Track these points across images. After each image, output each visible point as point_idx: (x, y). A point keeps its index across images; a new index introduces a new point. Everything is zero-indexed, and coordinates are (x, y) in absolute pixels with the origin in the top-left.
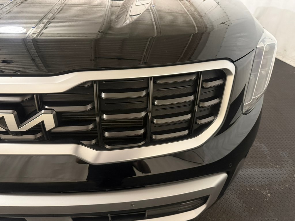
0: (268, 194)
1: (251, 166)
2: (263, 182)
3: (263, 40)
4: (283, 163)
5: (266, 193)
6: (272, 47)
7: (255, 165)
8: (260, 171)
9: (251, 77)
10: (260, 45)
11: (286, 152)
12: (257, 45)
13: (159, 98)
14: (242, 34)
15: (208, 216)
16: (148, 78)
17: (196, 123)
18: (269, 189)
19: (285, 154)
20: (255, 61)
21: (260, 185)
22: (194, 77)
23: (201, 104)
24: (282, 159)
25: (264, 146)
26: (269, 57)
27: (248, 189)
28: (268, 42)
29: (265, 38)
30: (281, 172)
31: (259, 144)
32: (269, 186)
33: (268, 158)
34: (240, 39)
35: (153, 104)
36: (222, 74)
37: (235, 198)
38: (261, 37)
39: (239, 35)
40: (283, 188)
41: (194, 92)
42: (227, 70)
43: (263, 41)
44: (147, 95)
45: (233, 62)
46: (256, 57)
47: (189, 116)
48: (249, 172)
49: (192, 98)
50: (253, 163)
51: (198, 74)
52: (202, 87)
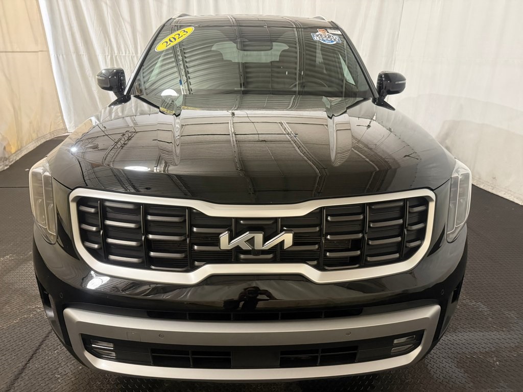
0: (496, 362)
1: (468, 329)
2: (488, 348)
3: (457, 170)
4: (511, 325)
5: (493, 360)
6: (466, 176)
7: (474, 328)
8: (481, 335)
9: (451, 205)
10: (454, 175)
11: (513, 312)
12: (451, 175)
13: (374, 222)
14: (434, 165)
15: (421, 388)
16: (364, 204)
17: (406, 247)
18: (497, 357)
19: (512, 315)
20: (452, 189)
21: (484, 351)
22: (402, 204)
23: (409, 228)
24: (510, 321)
25: (482, 305)
26: (465, 185)
27: (469, 357)
28: (462, 172)
29: (458, 168)
30: (509, 336)
31: (474, 303)
32: (496, 352)
33: (490, 319)
34: (433, 169)
35: (369, 227)
36: (424, 201)
37: (453, 367)
38: (454, 168)
39: (431, 166)
40: (515, 355)
41: (402, 216)
42: (429, 197)
43: (457, 172)
44: (365, 218)
45: (432, 190)
46: (452, 186)
47: (399, 239)
48: (466, 337)
49: (401, 221)
50: (470, 326)
51: (405, 200)
52: (409, 212)
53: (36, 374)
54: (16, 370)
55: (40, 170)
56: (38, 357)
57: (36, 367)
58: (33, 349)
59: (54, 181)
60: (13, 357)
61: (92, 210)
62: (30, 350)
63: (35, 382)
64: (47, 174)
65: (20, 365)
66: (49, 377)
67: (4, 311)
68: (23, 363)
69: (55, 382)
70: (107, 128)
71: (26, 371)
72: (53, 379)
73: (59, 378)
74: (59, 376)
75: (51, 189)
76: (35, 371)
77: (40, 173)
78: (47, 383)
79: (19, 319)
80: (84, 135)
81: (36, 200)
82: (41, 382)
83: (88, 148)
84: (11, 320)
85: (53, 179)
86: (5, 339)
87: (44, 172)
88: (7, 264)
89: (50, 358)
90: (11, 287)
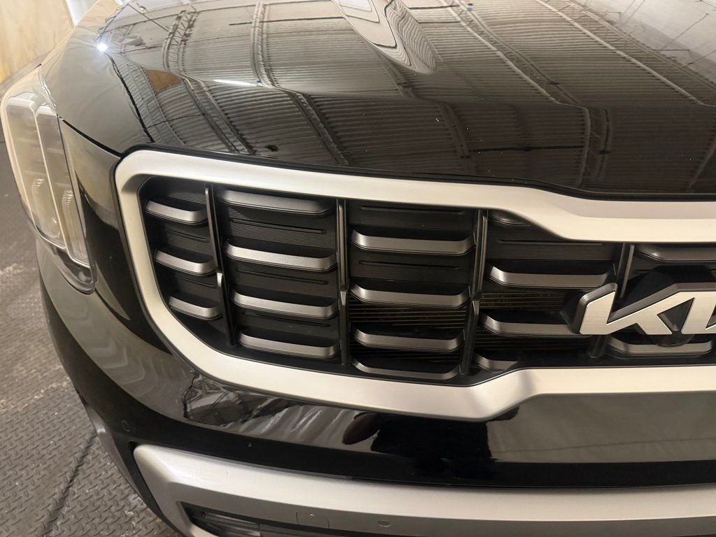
53: (89, 510)
54: (51, 501)
55: (27, 101)
56: (88, 472)
57: (86, 494)
58: (76, 455)
59: (65, 130)
60: (42, 473)
61: (187, 216)
62: (72, 459)
63: (88, 527)
64: (47, 110)
65: (57, 490)
66: (114, 517)
67: (15, 375)
68: (62, 487)
69: (126, 527)
70: (148, 9)
71: (69, 501)
72: (122, 521)
73: (132, 518)
74: (132, 513)
75: (62, 152)
76: (87, 503)
77: (28, 110)
78: (112, 527)
79: (42, 391)
80: (110, 21)
81: (29, 180)
82: (101, 527)
83: (126, 44)
84: (29, 394)
85: (63, 125)
86: (23, 434)
87: (39, 104)
88: (11, 282)
89: (110, 473)
90: (22, 327)
